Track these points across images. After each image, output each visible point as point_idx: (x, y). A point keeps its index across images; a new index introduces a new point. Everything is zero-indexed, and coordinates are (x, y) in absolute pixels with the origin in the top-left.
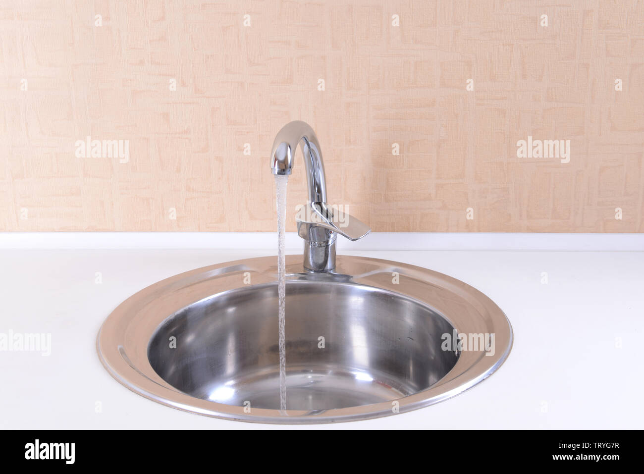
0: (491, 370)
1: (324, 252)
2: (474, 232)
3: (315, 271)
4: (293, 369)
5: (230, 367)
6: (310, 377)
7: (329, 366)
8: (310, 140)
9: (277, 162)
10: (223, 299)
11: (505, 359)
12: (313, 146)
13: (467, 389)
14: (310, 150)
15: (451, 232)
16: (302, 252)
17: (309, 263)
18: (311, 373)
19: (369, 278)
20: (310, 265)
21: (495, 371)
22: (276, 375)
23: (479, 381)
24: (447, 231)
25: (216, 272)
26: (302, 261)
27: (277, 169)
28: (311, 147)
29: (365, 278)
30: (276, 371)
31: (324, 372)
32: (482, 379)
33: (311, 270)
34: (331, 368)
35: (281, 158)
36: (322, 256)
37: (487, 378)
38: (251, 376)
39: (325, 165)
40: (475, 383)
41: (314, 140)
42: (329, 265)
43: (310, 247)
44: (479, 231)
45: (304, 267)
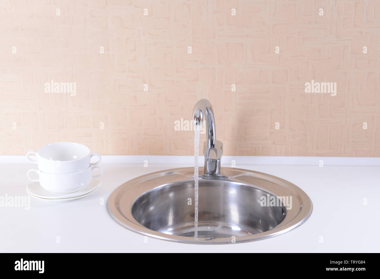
0: (303, 221)
1: (215, 164)
2: (289, 156)
3: (210, 174)
4: (201, 224)
5: (170, 221)
6: (209, 228)
7: (219, 223)
8: (209, 109)
9: (195, 118)
10: (168, 187)
11: (310, 216)
12: (210, 112)
13: (292, 230)
14: (209, 114)
15: (278, 156)
16: (203, 166)
17: (207, 170)
18: (209, 226)
19: (237, 178)
20: (207, 172)
21: (305, 221)
22: (193, 226)
23: (297, 226)
24: (275, 156)
25: (163, 174)
26: (203, 170)
27: (195, 122)
28: (209, 112)
29: (235, 178)
30: (192, 224)
31: (217, 226)
32: (298, 225)
33: (208, 174)
34: (221, 224)
35: (198, 117)
36: (214, 167)
37: (301, 225)
38: (180, 226)
39: (215, 121)
40: (296, 227)
41: (211, 109)
42: (217, 172)
43: (208, 162)
44: (292, 155)
45: (204, 172)
